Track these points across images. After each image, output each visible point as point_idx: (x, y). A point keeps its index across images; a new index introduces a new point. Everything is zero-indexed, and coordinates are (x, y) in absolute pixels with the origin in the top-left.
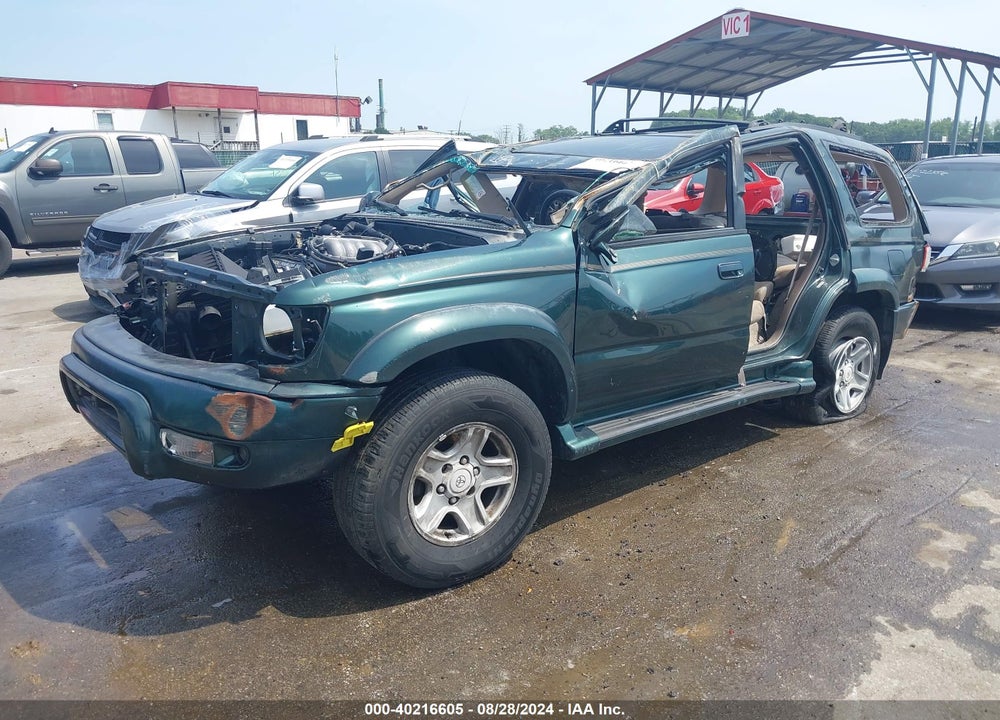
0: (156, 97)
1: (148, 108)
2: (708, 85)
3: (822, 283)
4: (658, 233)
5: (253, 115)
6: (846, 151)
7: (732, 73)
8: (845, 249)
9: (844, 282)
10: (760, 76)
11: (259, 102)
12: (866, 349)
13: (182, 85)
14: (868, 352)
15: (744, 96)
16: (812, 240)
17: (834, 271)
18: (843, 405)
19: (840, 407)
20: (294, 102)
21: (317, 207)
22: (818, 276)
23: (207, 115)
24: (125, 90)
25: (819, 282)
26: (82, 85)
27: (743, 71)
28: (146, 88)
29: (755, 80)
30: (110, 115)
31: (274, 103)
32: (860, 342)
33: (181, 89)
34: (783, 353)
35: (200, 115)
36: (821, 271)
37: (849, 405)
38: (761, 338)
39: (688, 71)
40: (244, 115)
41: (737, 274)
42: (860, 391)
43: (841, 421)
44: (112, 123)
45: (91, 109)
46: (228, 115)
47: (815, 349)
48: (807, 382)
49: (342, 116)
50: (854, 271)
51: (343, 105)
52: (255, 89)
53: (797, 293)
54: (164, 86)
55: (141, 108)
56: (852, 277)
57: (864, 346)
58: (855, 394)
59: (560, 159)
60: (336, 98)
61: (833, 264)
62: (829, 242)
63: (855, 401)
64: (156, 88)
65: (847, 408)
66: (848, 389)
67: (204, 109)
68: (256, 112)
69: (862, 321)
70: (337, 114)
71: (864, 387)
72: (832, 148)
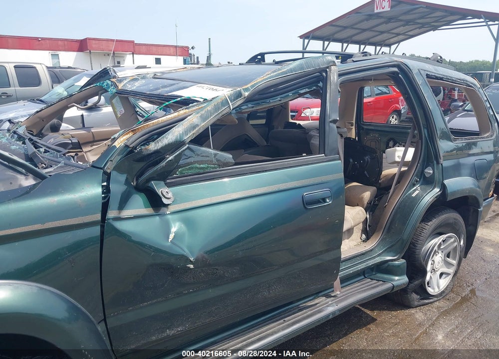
0: (82, 46)
1: (78, 51)
2: (368, 39)
3: (417, 192)
4: (236, 164)
5: (132, 55)
6: (441, 79)
7: (382, 33)
8: (438, 163)
9: (437, 190)
10: (398, 34)
11: (134, 48)
12: (455, 241)
13: (94, 39)
14: (456, 244)
15: (389, 45)
16: (411, 151)
17: (428, 182)
18: (433, 289)
19: (430, 290)
20: (154, 49)
21: (101, 110)
22: (414, 185)
23: (108, 55)
24: (66, 42)
25: (415, 190)
26: (43, 39)
27: (388, 32)
28: (77, 41)
29: (396, 36)
30: (58, 55)
31: (144, 49)
32: (450, 237)
33: (94, 42)
34: (379, 255)
35: (105, 55)
36: (417, 181)
37: (438, 287)
38: (364, 236)
39: (357, 31)
40: (128, 55)
41: (325, 202)
42: (448, 274)
43: (431, 303)
44: (59, 59)
45: (48, 52)
46: (119, 55)
47: (409, 248)
48: (401, 280)
49: (179, 56)
50: (446, 182)
51: (180, 50)
52: (133, 42)
53: (394, 200)
54: (85, 40)
55: (74, 51)
56: (443, 187)
57: (452, 240)
58: (444, 276)
59: (174, 84)
60: (176, 47)
61: (427, 176)
62: (424, 158)
63: (444, 283)
64: (82, 41)
65: (437, 290)
66: (438, 273)
67: (106, 52)
68: (133, 54)
69: (451, 221)
70: (176, 55)
71: (451, 271)
72: (428, 76)
